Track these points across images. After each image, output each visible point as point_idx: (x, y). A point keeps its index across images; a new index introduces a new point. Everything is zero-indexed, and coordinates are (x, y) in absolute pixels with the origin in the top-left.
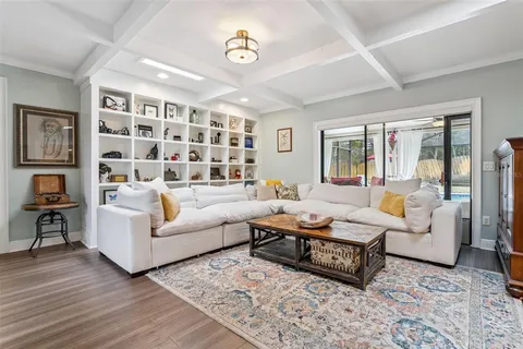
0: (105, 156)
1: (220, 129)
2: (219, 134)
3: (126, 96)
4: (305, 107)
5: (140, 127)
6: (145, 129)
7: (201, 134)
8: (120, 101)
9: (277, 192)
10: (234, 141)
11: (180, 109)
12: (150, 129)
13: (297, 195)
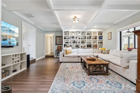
0: (66, 43)
1: (90, 35)
2: (90, 37)
3: (68, 32)
4: (115, 25)
5: (72, 37)
6: (73, 37)
7: (85, 37)
8: (67, 33)
9: (102, 51)
10: (96, 38)
11: (79, 32)
12: (74, 37)
13: (108, 53)
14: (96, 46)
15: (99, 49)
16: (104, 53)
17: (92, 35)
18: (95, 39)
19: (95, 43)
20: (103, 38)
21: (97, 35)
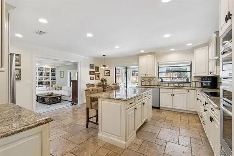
1: (42, 71)
2: (42, 73)
9: (56, 88)
13: (61, 89)
14: (48, 83)
15: (52, 86)
16: (58, 90)
17: (44, 72)
18: (47, 75)
19: (48, 80)
20: (56, 75)
21: (50, 71)
